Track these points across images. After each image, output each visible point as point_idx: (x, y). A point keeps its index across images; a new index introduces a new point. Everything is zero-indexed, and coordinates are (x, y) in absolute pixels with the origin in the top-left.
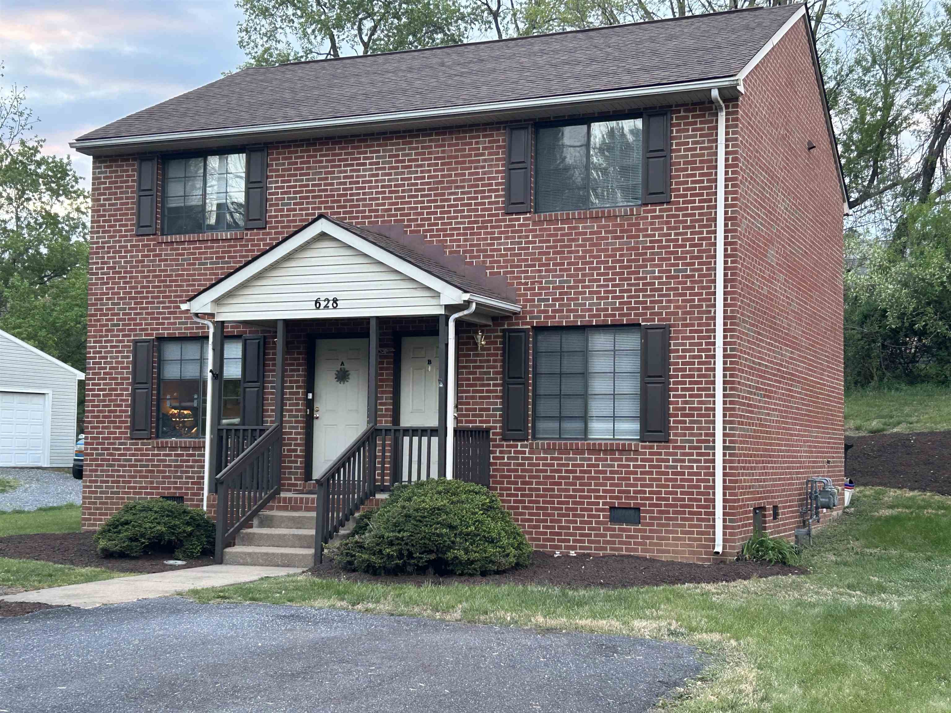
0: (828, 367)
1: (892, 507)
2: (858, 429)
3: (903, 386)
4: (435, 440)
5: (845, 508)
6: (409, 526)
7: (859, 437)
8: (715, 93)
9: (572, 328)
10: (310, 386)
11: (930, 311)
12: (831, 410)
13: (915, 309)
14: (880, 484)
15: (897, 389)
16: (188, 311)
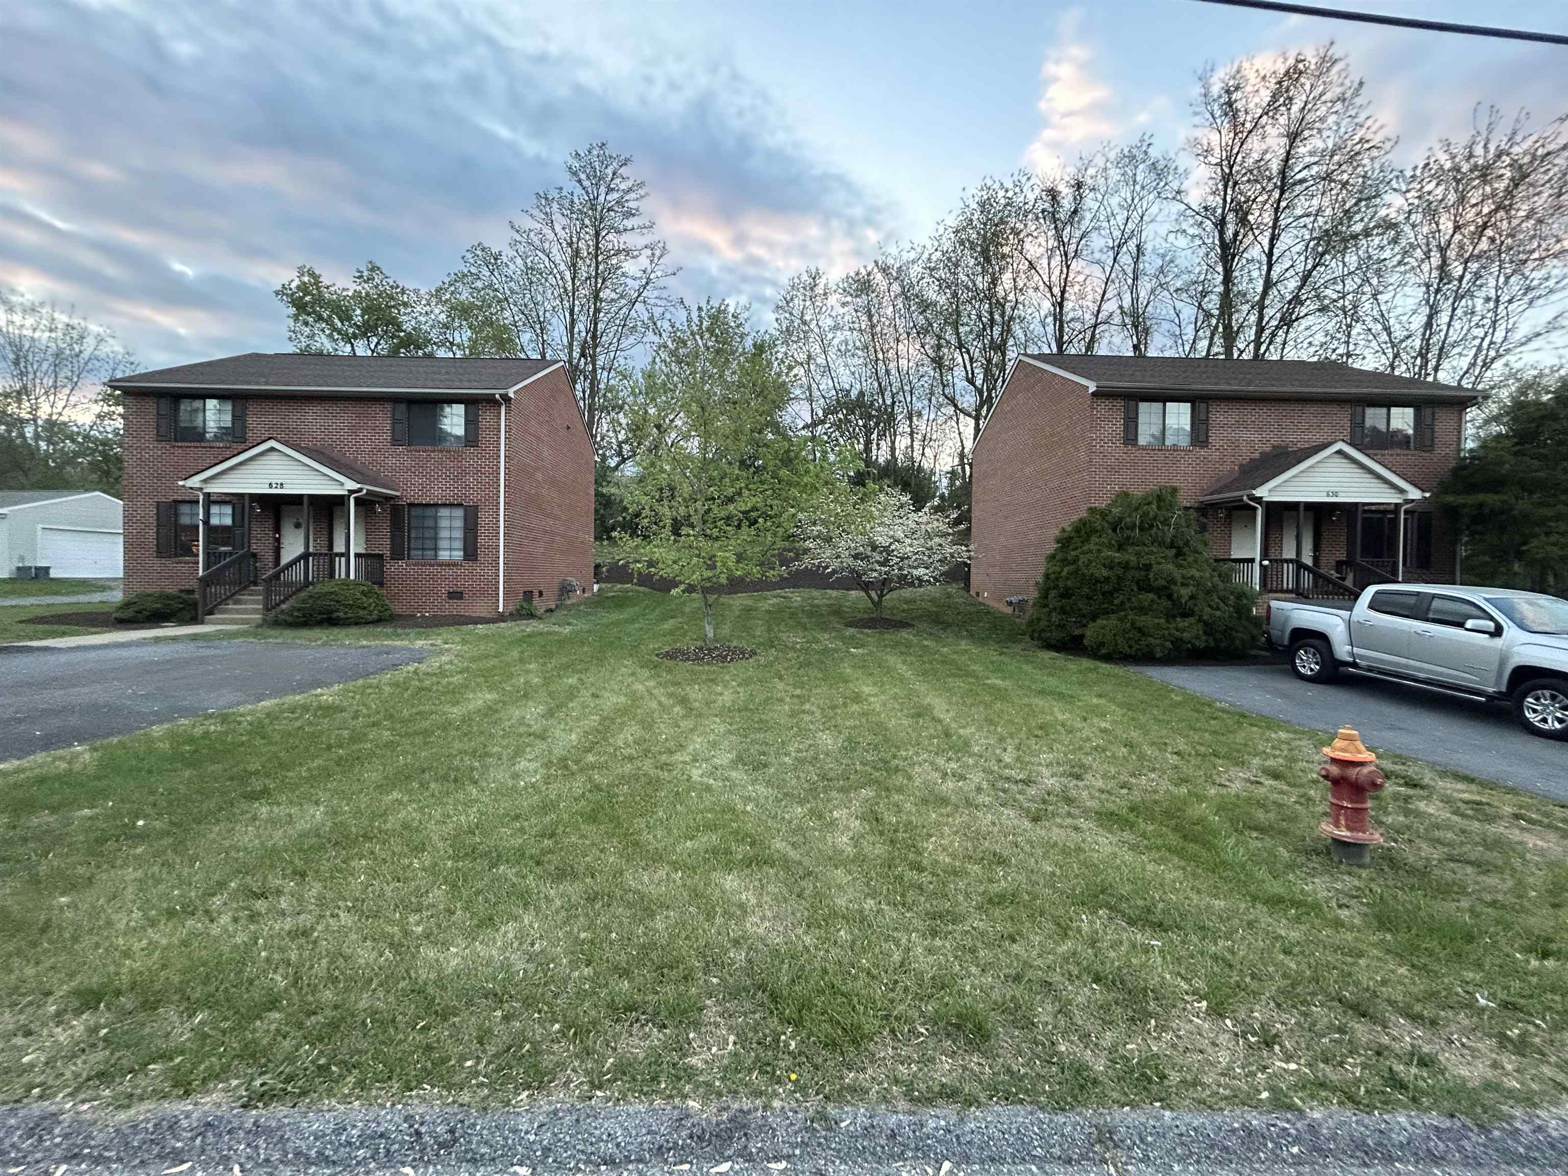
0: (581, 529)
1: (619, 591)
4: (343, 559)
5: (594, 593)
6: (311, 601)
8: (497, 396)
9: (428, 505)
10: (277, 529)
12: (584, 549)
16: (183, 486)
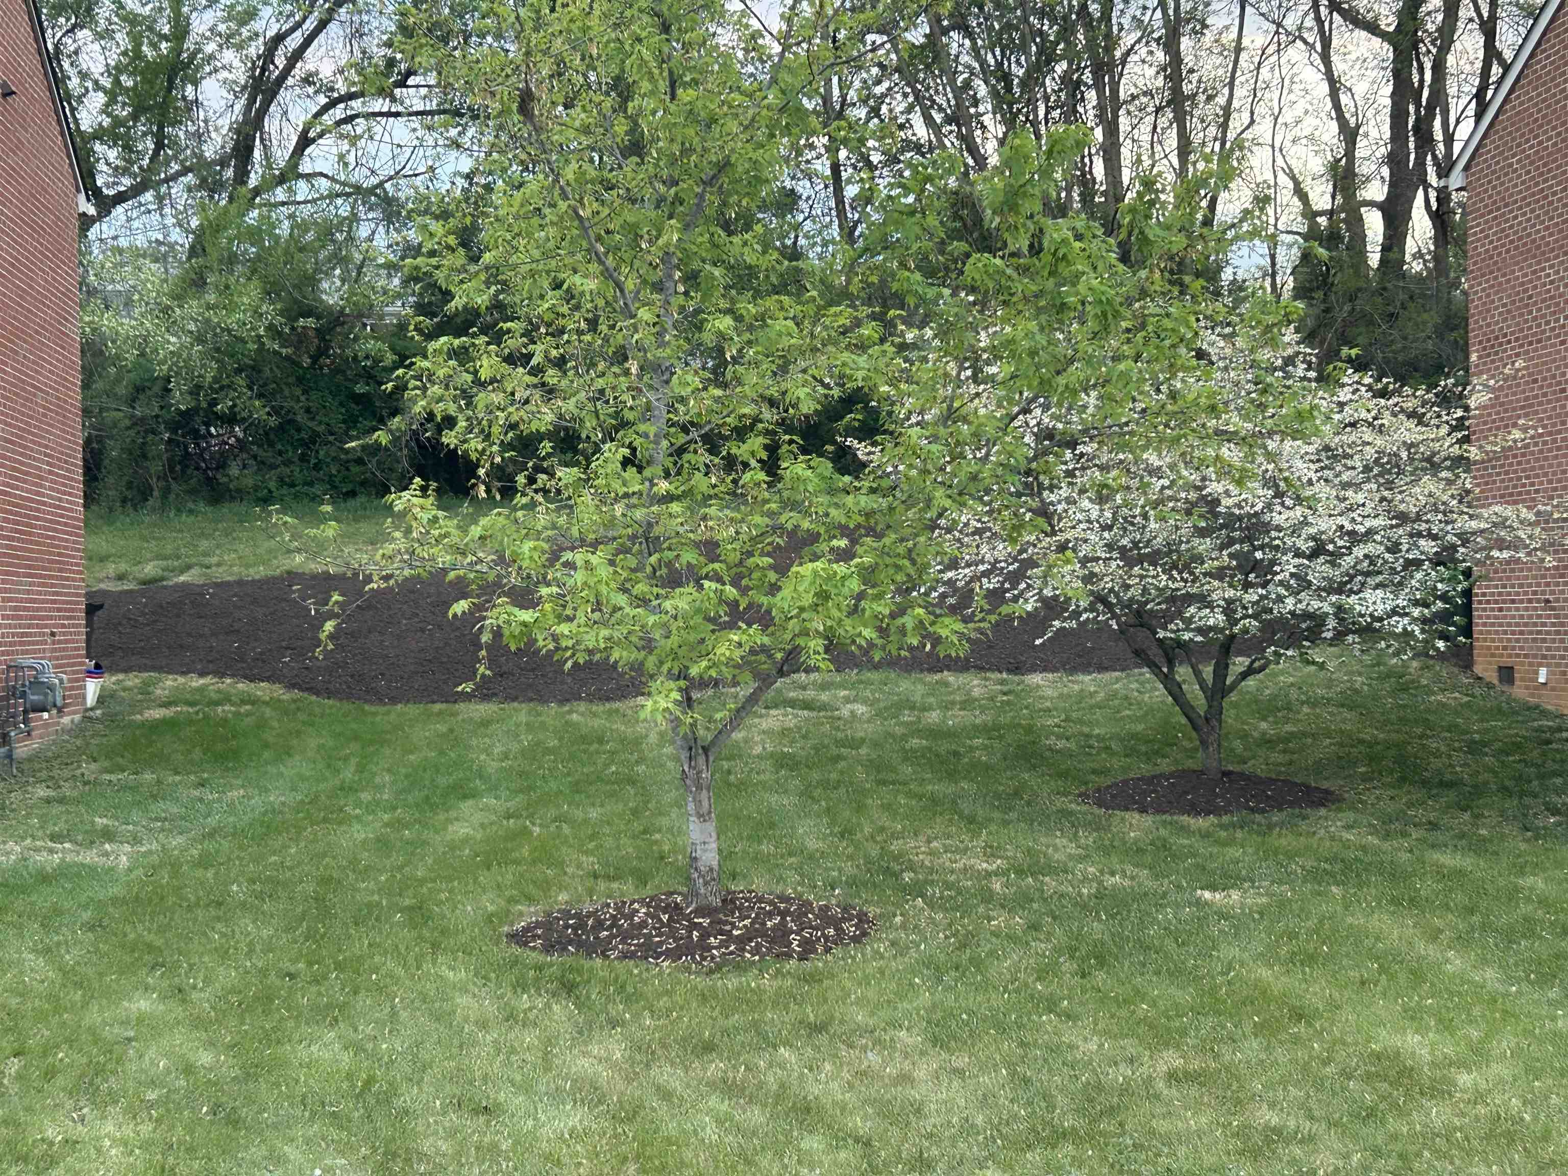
0: (51, 473)
1: (166, 705)
2: (121, 577)
3: (202, 506)
5: (87, 710)
7: (121, 592)
11: (241, 382)
12: (58, 547)
13: (216, 380)
14: (153, 669)
15: (191, 512)
